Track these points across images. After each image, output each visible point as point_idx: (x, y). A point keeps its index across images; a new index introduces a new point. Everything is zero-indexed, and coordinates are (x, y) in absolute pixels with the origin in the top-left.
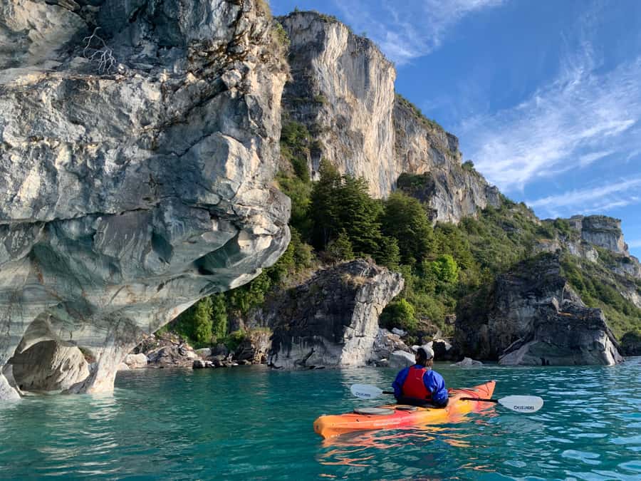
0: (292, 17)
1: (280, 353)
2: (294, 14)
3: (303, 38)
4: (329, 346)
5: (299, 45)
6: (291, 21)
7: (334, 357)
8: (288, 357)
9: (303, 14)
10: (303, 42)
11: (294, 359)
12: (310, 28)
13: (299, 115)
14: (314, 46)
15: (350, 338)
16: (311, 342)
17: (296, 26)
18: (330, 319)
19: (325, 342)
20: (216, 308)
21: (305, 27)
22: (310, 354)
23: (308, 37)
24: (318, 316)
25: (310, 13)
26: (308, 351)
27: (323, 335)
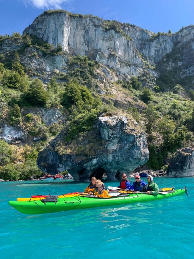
0: (181, 31)
1: (169, 173)
2: (182, 30)
3: (187, 38)
4: (180, 171)
5: (186, 42)
6: (181, 33)
7: (182, 174)
8: (171, 174)
9: (186, 28)
10: (188, 40)
11: (173, 175)
12: (189, 33)
13: (189, 72)
14: (192, 40)
15: (186, 169)
16: (176, 171)
17: (183, 35)
18: (180, 164)
19: (179, 170)
20: (159, 157)
21: (187, 34)
22: (176, 174)
23: (189, 37)
24: (177, 164)
25: (189, 27)
26: (175, 173)
27: (179, 169)
